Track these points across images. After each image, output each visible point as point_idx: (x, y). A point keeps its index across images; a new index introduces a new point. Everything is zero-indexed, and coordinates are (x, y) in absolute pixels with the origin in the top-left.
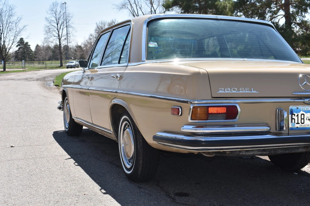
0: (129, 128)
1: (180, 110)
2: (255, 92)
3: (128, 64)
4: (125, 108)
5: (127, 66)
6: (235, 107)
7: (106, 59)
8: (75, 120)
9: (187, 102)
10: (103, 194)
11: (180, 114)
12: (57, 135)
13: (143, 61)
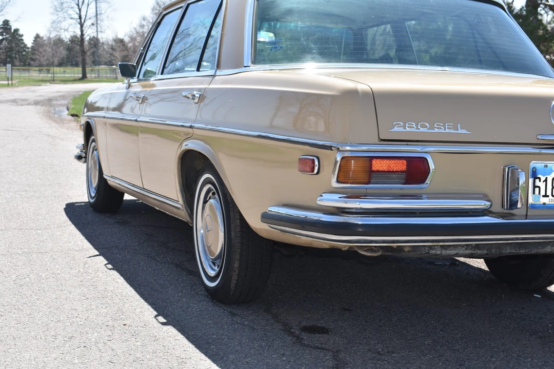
0: (215, 198)
1: (316, 163)
2: (464, 131)
3: (216, 72)
4: (208, 158)
5: (214, 76)
6: (425, 160)
7: (172, 64)
8: (109, 182)
9: (329, 148)
10: (160, 325)
11: (316, 171)
12: (72, 211)
13: (245, 67)
